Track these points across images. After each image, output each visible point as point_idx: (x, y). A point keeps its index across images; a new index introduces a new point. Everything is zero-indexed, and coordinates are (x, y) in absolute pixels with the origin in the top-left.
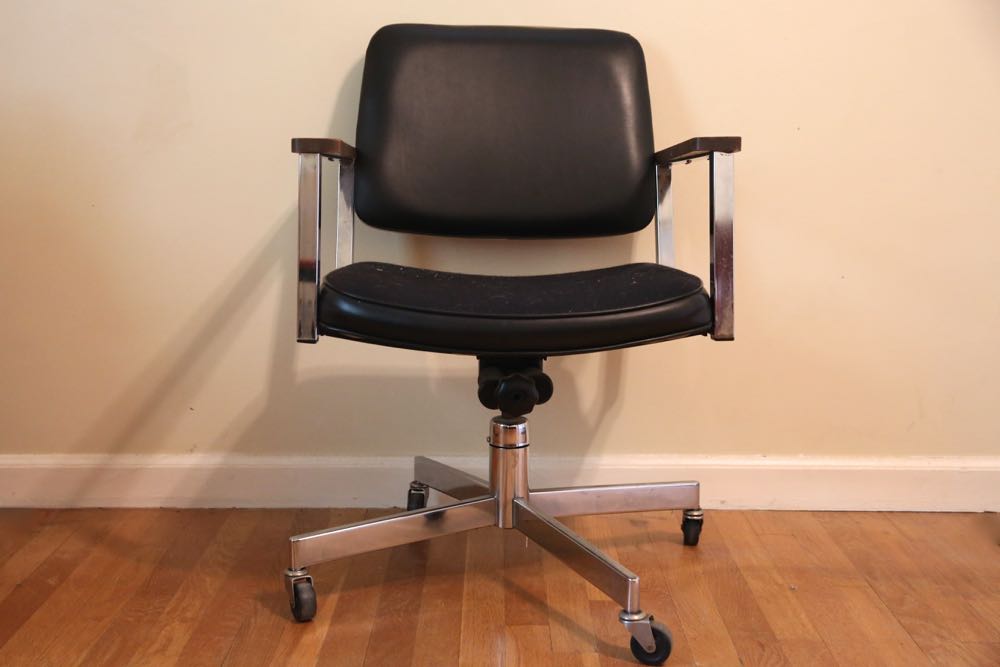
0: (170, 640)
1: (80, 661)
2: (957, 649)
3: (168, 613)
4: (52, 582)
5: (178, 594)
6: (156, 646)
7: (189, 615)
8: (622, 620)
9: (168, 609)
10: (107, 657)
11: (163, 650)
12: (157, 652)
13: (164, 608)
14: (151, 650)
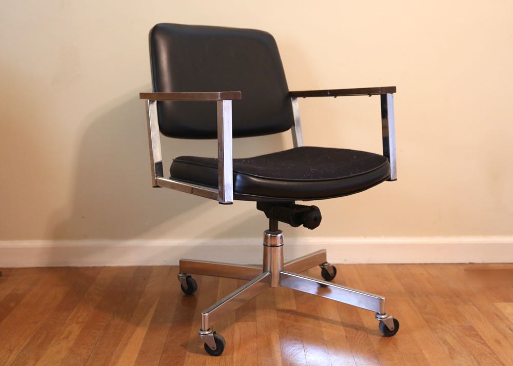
0: (70, 333)
1: (26, 343)
2: (448, 329)
3: (70, 319)
4: (12, 305)
5: (75, 310)
6: (64, 336)
7: (81, 320)
8: (376, 317)
9: (69, 318)
10: (40, 341)
11: (67, 337)
12: (64, 338)
13: (68, 317)
14: (61, 337)
